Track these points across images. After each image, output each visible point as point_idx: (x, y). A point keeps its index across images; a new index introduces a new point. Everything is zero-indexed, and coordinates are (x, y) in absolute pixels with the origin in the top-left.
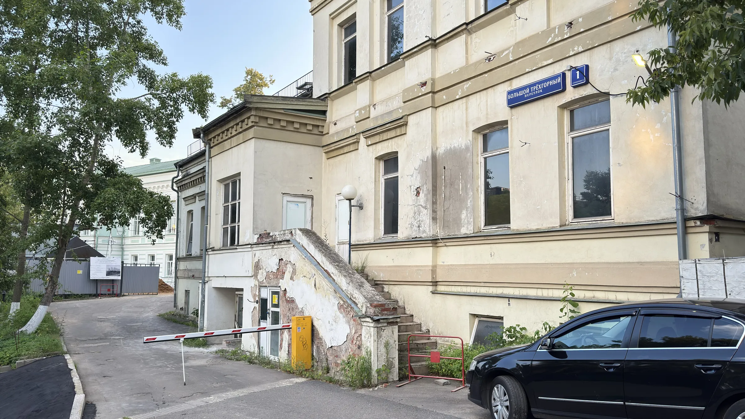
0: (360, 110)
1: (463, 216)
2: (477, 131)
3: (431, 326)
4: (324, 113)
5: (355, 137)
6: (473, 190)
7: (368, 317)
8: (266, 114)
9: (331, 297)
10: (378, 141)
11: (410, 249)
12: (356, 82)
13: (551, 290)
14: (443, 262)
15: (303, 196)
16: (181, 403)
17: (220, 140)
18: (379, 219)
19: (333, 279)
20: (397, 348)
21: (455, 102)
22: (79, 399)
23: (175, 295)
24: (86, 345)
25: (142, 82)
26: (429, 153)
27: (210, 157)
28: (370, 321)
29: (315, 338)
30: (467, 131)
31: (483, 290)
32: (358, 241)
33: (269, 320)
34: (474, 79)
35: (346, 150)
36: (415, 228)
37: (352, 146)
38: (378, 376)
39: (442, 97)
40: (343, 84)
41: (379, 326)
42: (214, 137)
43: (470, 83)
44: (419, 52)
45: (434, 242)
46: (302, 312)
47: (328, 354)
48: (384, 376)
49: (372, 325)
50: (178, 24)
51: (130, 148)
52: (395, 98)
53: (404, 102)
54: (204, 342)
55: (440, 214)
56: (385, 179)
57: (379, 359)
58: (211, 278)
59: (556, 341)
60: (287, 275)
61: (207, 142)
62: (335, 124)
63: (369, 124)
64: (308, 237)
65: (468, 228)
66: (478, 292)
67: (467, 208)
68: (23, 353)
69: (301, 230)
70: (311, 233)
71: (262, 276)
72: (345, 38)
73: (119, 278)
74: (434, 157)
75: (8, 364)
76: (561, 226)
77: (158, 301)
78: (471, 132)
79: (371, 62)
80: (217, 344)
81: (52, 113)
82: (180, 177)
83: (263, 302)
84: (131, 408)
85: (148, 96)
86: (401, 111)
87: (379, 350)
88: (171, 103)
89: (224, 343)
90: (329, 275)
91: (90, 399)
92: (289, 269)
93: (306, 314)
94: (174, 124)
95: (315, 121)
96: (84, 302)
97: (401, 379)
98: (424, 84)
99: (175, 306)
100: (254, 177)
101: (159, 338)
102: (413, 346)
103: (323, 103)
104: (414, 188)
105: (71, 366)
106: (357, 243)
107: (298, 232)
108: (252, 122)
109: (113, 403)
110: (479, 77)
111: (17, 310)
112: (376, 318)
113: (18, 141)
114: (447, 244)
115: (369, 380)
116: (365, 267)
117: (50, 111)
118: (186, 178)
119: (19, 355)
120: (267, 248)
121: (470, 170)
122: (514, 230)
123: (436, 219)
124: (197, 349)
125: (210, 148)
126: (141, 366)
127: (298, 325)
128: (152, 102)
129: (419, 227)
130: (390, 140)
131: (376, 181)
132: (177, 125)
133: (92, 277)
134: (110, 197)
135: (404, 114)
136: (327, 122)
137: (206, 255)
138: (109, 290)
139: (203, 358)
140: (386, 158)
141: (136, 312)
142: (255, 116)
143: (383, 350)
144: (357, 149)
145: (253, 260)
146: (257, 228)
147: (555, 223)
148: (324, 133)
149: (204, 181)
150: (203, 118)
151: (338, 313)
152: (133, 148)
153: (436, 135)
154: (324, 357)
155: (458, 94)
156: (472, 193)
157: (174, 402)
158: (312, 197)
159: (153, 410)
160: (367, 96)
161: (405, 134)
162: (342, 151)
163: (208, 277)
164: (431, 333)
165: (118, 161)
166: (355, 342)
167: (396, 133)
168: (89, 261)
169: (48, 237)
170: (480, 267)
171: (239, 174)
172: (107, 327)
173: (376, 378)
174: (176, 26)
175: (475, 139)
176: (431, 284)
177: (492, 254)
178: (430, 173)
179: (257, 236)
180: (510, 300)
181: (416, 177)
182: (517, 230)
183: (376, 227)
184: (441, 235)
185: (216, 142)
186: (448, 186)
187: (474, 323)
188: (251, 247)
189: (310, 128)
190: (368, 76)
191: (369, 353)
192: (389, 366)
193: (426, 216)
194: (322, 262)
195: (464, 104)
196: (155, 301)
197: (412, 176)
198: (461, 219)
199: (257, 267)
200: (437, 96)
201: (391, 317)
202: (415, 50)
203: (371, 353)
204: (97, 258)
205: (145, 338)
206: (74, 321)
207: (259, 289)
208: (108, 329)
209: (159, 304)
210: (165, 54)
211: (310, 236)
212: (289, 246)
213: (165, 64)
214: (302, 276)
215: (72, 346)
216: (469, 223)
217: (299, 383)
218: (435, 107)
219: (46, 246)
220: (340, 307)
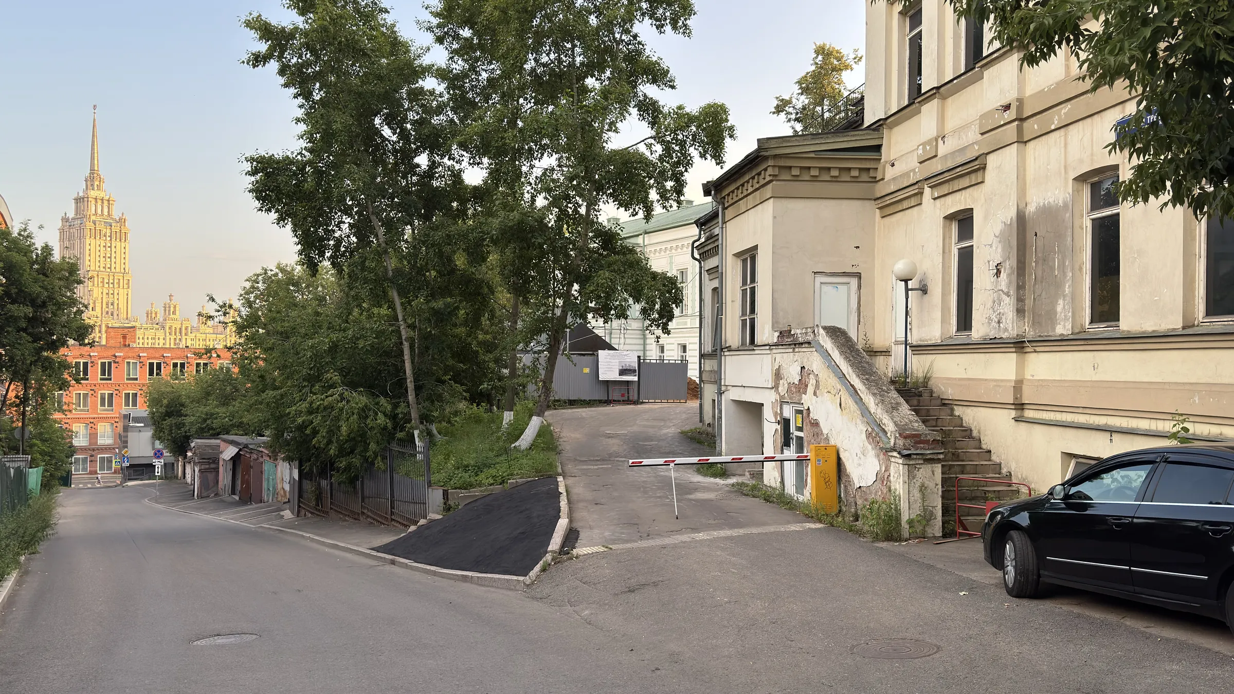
0: (924, 144)
1: (1059, 308)
2: (1081, 179)
3: (1013, 467)
4: (878, 148)
5: (916, 186)
6: (1073, 270)
7: (895, 451)
8: (789, 163)
9: (859, 422)
10: (946, 192)
11: (987, 355)
12: (919, 102)
13: (1155, 421)
14: (1033, 376)
15: (845, 274)
16: (665, 537)
17: (735, 199)
18: (949, 309)
19: (860, 397)
20: (940, 493)
21: (1051, 134)
22: (563, 524)
23: (701, 405)
24: (585, 467)
25: (644, 119)
26: (1013, 213)
27: (724, 222)
28: (898, 456)
29: (842, 474)
30: (1066, 179)
31: (1082, 419)
32: (921, 341)
33: (793, 447)
34: (1075, 100)
35: (905, 204)
36: (994, 324)
37: (913, 199)
38: (910, 527)
39: (1032, 127)
40: (906, 103)
41: (911, 463)
42: (728, 195)
43: (1069, 106)
44: (1002, 58)
45: (1019, 345)
46: (827, 439)
47: (857, 497)
48: (919, 528)
49: (900, 461)
50: (686, 29)
51: (631, 210)
52: (971, 127)
53: (982, 134)
54: (722, 471)
55: (1029, 303)
56: (959, 249)
57: (912, 507)
58: (729, 388)
59: (1073, 490)
60: (810, 389)
61: (721, 201)
62: (893, 165)
63: (936, 166)
64: (832, 339)
65: (1064, 326)
66: (1076, 421)
67: (1064, 296)
68: (515, 473)
69: (825, 328)
70: (840, 332)
71: (783, 389)
72: (911, 30)
73: (636, 379)
74: (1021, 218)
75: (500, 484)
76: (1184, 328)
77: (685, 413)
78: (1071, 182)
79: (940, 70)
80: (740, 475)
81: (536, 177)
82: (703, 240)
83: (786, 423)
84: (613, 537)
85: (648, 140)
86: (977, 148)
87: (911, 495)
88: (677, 148)
89: (747, 474)
90: (857, 392)
91: (575, 525)
92: (812, 382)
93: (832, 442)
94: (682, 176)
95: (864, 162)
96: (591, 411)
97: (945, 536)
98: (1007, 107)
99: (701, 420)
100: (773, 253)
101: (646, 462)
102: (978, 494)
103: (875, 135)
104: (993, 265)
105: (562, 489)
106: (920, 343)
107: (822, 331)
108: (770, 175)
109: (596, 531)
110: (1082, 97)
111: (510, 421)
112: (906, 452)
113: (499, 220)
114: (1038, 349)
115: (899, 532)
116: (929, 379)
117: (535, 175)
118: (708, 242)
119: (512, 474)
120: (787, 351)
121: (1069, 239)
122: (1123, 331)
123: (1024, 311)
124: (712, 480)
125: (724, 209)
126: (639, 495)
127: (817, 455)
128: (654, 148)
129: (999, 322)
130: (963, 191)
131: (945, 252)
132: (687, 177)
133: (602, 377)
134: (604, 283)
135: (981, 152)
136: (882, 161)
137: (721, 356)
138: (623, 395)
139: (716, 490)
140: (961, 217)
141: (653, 427)
142: (774, 166)
143: (917, 494)
144: (920, 204)
145: (772, 367)
146: (777, 322)
147: (1175, 322)
148: (877, 179)
149: (718, 254)
150: (717, 164)
151: (867, 444)
152: (634, 210)
153: (1025, 184)
154: (852, 500)
155: (1053, 123)
156: (1071, 274)
157: (659, 535)
158: (858, 276)
159: (635, 541)
160: (934, 124)
161: (982, 182)
162: (900, 207)
163: (725, 385)
164: (1013, 478)
165: (617, 229)
166: (885, 483)
167: (971, 181)
168: (598, 356)
169: (539, 332)
170: (1076, 385)
171: (756, 247)
172: (614, 445)
173: (907, 530)
174: (684, 33)
175: (1076, 192)
176: (1013, 407)
177: (1096, 367)
178: (1014, 243)
179: (777, 334)
180: (1113, 434)
181: (997, 248)
182: (1129, 331)
183: (944, 321)
184: (1030, 334)
185: (731, 202)
186: (1040, 262)
187: (1069, 466)
188: (769, 349)
189: (855, 173)
190: (935, 93)
191: (897, 498)
192: (927, 517)
193: (1008, 306)
194: (848, 373)
195: (1063, 138)
196: (680, 413)
197: (991, 246)
198: (1056, 313)
199: (778, 375)
200: (1026, 125)
201: (929, 452)
202: (995, 55)
203: (900, 498)
204: (607, 351)
205: (631, 461)
206: (578, 436)
207: (781, 405)
208: (615, 448)
209: (684, 416)
210: (672, 72)
211: (838, 337)
212: (811, 349)
213: (673, 87)
214: (826, 391)
215: (570, 467)
216: (1066, 319)
217: (812, 529)
218: (1022, 141)
219: (538, 343)
220: (869, 435)
